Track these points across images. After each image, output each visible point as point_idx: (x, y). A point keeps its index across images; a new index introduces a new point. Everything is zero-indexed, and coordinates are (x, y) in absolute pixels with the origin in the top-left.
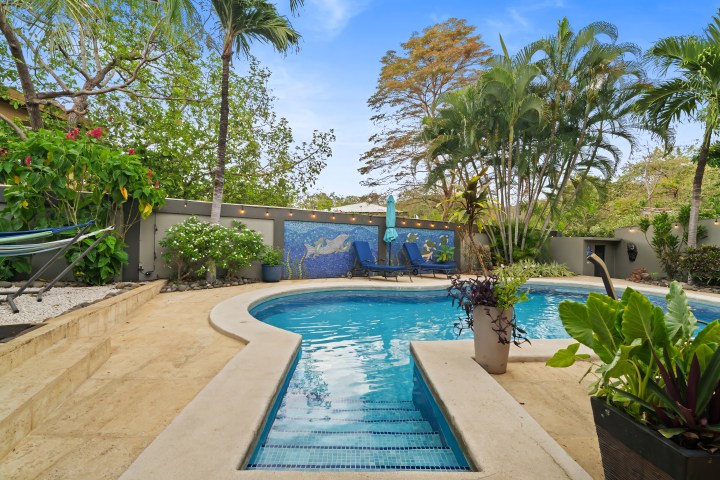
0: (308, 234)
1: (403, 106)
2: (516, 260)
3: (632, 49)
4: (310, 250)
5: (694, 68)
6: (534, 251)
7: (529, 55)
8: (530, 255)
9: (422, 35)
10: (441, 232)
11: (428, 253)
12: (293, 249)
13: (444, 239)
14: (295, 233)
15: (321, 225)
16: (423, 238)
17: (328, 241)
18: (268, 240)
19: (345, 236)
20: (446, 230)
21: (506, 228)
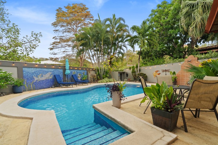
0: (35, 73)
1: (64, 28)
2: (103, 78)
3: (127, 26)
4: (36, 79)
5: (139, 34)
6: (108, 75)
7: (106, 22)
8: (107, 76)
9: (72, 6)
10: (83, 71)
11: (79, 77)
12: (28, 79)
13: (84, 73)
14: (28, 72)
15: (40, 69)
16: (77, 73)
17: (44, 75)
18: (15, 76)
19: (50, 73)
20: (84, 70)
21: (101, 69)
